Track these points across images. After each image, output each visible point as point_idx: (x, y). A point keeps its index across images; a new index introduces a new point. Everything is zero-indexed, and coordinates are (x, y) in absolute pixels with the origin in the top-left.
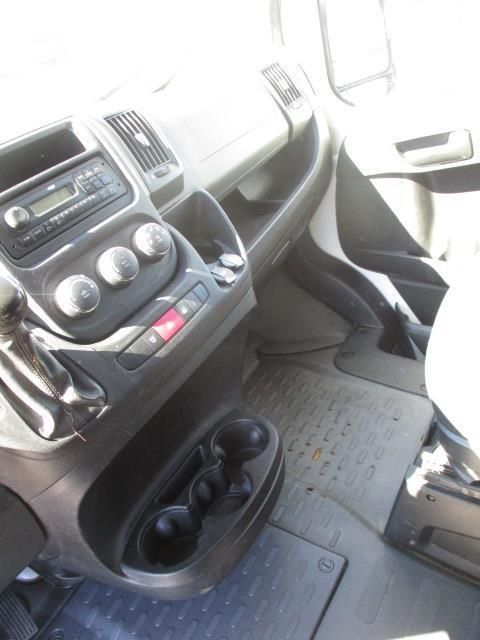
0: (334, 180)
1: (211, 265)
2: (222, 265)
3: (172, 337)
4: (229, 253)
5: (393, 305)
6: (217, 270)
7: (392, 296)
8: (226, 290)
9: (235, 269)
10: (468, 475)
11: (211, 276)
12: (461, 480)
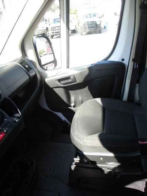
0: (43, 89)
1: (11, 117)
2: (14, 117)
3: (2, 139)
4: (16, 113)
5: (64, 120)
6: (13, 118)
7: (63, 118)
8: (16, 124)
9: (18, 118)
10: (85, 161)
11: (11, 120)
12: (84, 163)
